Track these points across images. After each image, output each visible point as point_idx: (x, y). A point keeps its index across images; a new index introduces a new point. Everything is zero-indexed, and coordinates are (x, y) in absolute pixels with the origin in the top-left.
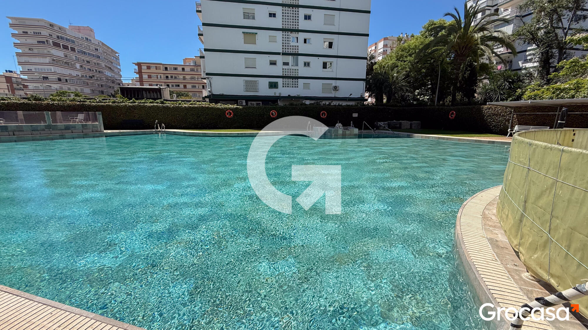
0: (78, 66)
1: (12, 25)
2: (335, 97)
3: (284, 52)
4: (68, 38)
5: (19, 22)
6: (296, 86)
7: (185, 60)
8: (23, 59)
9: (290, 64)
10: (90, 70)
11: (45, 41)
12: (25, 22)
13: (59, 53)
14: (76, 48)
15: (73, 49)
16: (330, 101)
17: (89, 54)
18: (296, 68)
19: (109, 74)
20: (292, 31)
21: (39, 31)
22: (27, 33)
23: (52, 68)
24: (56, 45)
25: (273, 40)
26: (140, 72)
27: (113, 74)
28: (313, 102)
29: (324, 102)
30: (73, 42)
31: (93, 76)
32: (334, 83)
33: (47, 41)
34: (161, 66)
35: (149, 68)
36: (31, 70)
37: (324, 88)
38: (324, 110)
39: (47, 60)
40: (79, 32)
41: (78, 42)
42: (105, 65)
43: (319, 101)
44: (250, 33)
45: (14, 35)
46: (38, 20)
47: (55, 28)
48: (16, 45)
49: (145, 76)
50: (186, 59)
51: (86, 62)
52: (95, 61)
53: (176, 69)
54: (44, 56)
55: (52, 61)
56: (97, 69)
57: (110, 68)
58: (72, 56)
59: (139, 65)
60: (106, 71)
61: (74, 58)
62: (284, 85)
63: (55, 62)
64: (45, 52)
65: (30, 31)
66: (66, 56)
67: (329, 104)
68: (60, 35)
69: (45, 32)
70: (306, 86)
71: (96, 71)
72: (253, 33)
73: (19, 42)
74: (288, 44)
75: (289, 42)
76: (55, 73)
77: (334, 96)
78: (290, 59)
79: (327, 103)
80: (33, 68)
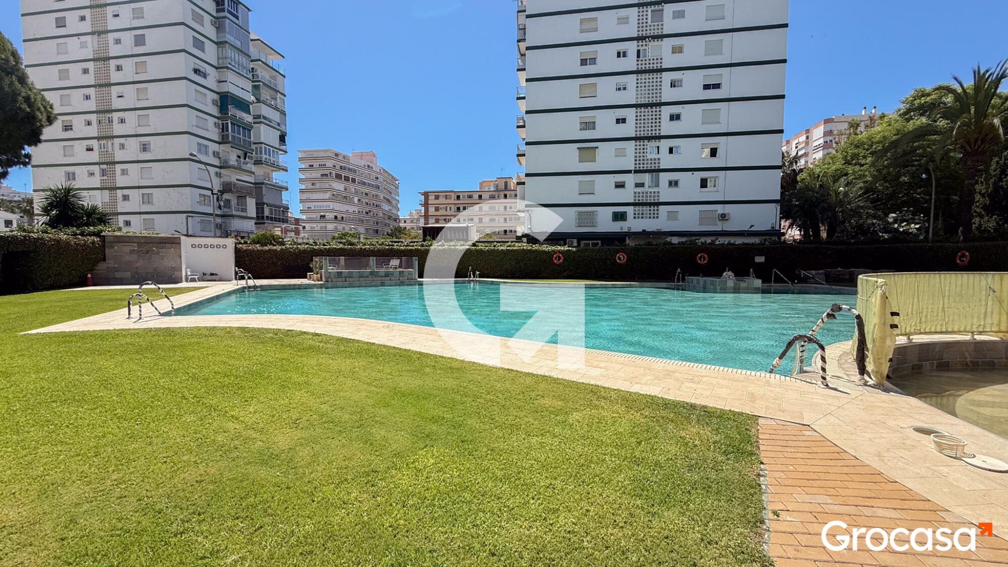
0: (356, 200)
1: (301, 159)
2: (722, 231)
3: (638, 169)
4: (351, 167)
5: (308, 155)
6: (656, 215)
7: (481, 184)
8: (305, 196)
9: (646, 185)
10: (367, 204)
11: (328, 173)
12: (312, 154)
13: (339, 186)
14: (357, 178)
15: (354, 181)
16: (713, 238)
17: (369, 185)
18: (656, 190)
19: (386, 207)
20: (649, 138)
21: (324, 163)
22: (313, 166)
23: (331, 204)
24: (338, 177)
25: (620, 153)
26: (426, 205)
27: (390, 208)
28: (683, 239)
29: (703, 240)
30: (355, 171)
31: (370, 211)
32: (720, 209)
33: (330, 173)
34: (453, 194)
35: (437, 198)
36: (311, 208)
37: (703, 217)
38: (702, 251)
39: (328, 195)
40: (362, 159)
41: (359, 171)
42: (384, 197)
43: (694, 238)
44: (588, 148)
45: (301, 170)
46: (325, 151)
47: (340, 158)
48: (301, 180)
49: (432, 210)
50: (484, 182)
51: (364, 195)
52: (374, 192)
53: (470, 197)
54: (324, 190)
55: (331, 196)
56: (374, 202)
57: (388, 200)
58: (352, 187)
59: (426, 195)
60: (384, 204)
61: (353, 190)
62: (637, 216)
63: (335, 197)
64: (327, 186)
65: (316, 164)
66: (346, 189)
67: (713, 243)
68: (343, 165)
69: (329, 164)
70: (672, 216)
71: (373, 204)
72: (592, 148)
73: (304, 177)
74: (644, 156)
75: (645, 154)
76: (333, 210)
77: (720, 229)
78: (646, 178)
79: (709, 240)
80: (312, 205)
